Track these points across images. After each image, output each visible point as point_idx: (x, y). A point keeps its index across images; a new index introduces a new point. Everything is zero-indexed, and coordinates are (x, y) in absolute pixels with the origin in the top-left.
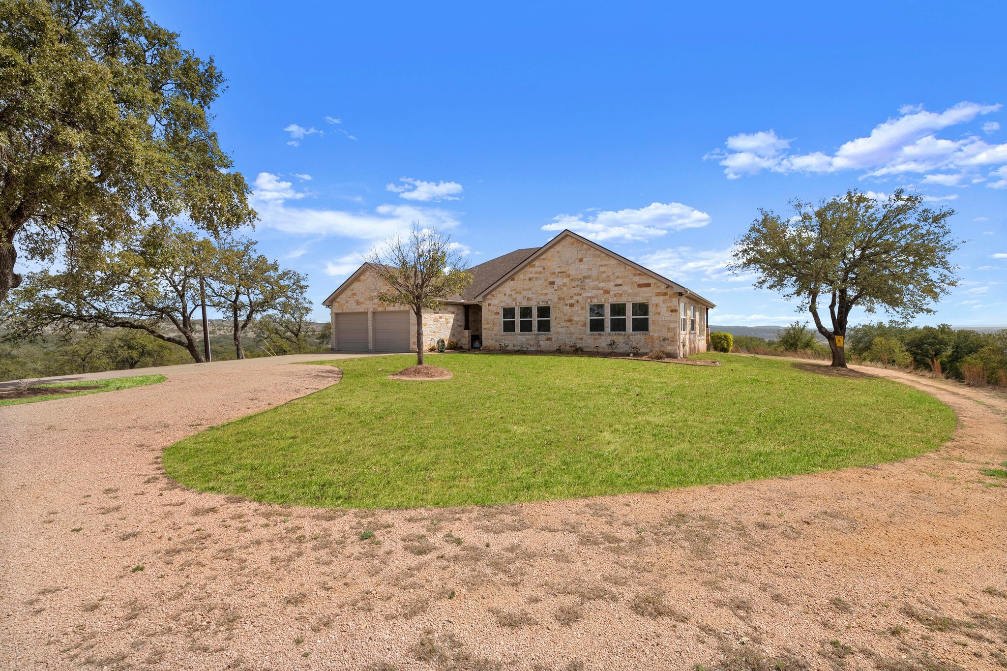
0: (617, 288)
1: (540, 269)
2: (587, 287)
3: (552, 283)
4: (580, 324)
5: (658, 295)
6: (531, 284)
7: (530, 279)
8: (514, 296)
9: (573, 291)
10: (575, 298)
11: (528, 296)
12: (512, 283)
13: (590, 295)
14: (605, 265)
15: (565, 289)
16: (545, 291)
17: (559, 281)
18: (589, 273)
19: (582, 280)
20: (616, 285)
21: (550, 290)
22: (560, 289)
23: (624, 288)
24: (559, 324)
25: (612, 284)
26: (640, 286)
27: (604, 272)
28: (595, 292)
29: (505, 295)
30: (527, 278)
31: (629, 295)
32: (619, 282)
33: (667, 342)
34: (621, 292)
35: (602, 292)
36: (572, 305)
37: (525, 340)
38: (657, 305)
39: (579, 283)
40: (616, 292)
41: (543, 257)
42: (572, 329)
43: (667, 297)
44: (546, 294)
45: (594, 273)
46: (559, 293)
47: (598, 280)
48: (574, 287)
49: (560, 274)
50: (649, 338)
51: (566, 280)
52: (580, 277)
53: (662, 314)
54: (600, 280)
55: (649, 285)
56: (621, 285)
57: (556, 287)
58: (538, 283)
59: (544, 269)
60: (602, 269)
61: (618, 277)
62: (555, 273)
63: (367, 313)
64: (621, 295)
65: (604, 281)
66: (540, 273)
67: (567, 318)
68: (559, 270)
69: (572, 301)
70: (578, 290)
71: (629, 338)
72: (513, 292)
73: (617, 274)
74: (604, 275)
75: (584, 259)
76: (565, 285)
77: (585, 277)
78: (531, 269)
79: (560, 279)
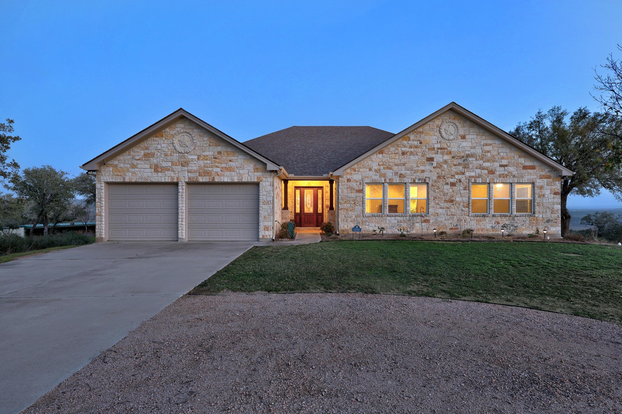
0: (502, 169)
1: (415, 143)
2: (471, 166)
3: (431, 159)
4: (462, 204)
5: (541, 177)
6: (404, 159)
7: (403, 153)
8: (383, 171)
9: (454, 169)
10: (457, 176)
11: (400, 172)
12: (380, 156)
13: (473, 174)
14: (490, 145)
15: (445, 166)
16: (422, 168)
17: (438, 158)
18: (473, 151)
19: (465, 158)
20: (501, 166)
21: (428, 167)
22: (439, 166)
23: (511, 169)
24: (438, 204)
25: (497, 164)
26: (525, 168)
27: (488, 152)
28: (478, 171)
29: (370, 170)
30: (400, 153)
31: (514, 176)
32: (504, 162)
33: (550, 223)
34: (506, 173)
35: (486, 172)
36: (453, 184)
37: (396, 221)
38: (541, 188)
39: (461, 161)
40: (501, 173)
41: (420, 130)
42: (453, 210)
43: (551, 180)
44: (423, 171)
45: (478, 151)
46: (439, 170)
47: (482, 159)
48: (455, 165)
49: (439, 151)
50: (534, 220)
51: (446, 157)
52: (462, 154)
53: (546, 196)
54: (484, 159)
55: (533, 168)
56: (506, 166)
57: (435, 164)
58: (412, 158)
59: (421, 143)
60: (487, 148)
61: (503, 158)
62: (434, 149)
63: (177, 184)
64: (507, 175)
65: (488, 161)
66: (416, 147)
67: (448, 198)
68: (439, 146)
69: (452, 180)
70: (461, 168)
71: (514, 219)
72: (382, 167)
73: (502, 154)
74: (489, 154)
75: (467, 137)
76: (446, 162)
77: (468, 156)
78: (405, 142)
79: (440, 155)
